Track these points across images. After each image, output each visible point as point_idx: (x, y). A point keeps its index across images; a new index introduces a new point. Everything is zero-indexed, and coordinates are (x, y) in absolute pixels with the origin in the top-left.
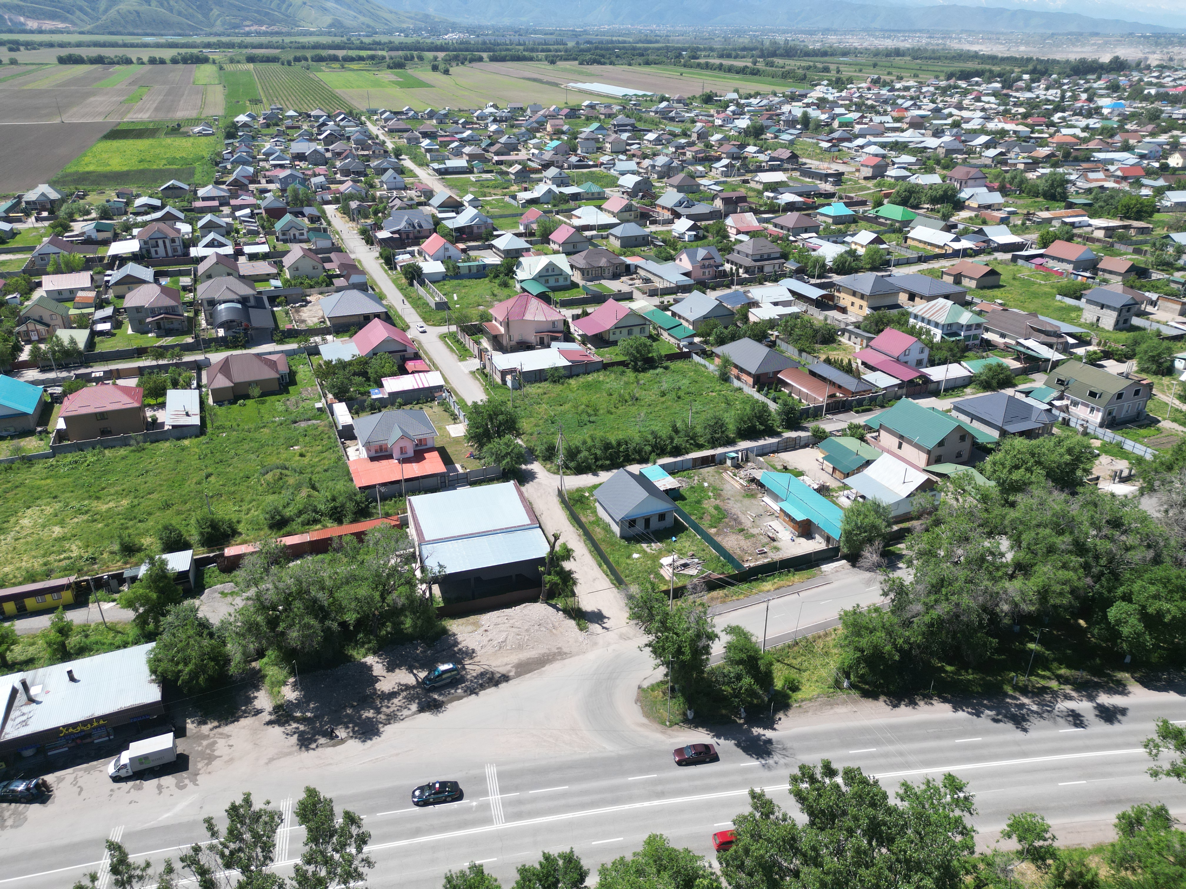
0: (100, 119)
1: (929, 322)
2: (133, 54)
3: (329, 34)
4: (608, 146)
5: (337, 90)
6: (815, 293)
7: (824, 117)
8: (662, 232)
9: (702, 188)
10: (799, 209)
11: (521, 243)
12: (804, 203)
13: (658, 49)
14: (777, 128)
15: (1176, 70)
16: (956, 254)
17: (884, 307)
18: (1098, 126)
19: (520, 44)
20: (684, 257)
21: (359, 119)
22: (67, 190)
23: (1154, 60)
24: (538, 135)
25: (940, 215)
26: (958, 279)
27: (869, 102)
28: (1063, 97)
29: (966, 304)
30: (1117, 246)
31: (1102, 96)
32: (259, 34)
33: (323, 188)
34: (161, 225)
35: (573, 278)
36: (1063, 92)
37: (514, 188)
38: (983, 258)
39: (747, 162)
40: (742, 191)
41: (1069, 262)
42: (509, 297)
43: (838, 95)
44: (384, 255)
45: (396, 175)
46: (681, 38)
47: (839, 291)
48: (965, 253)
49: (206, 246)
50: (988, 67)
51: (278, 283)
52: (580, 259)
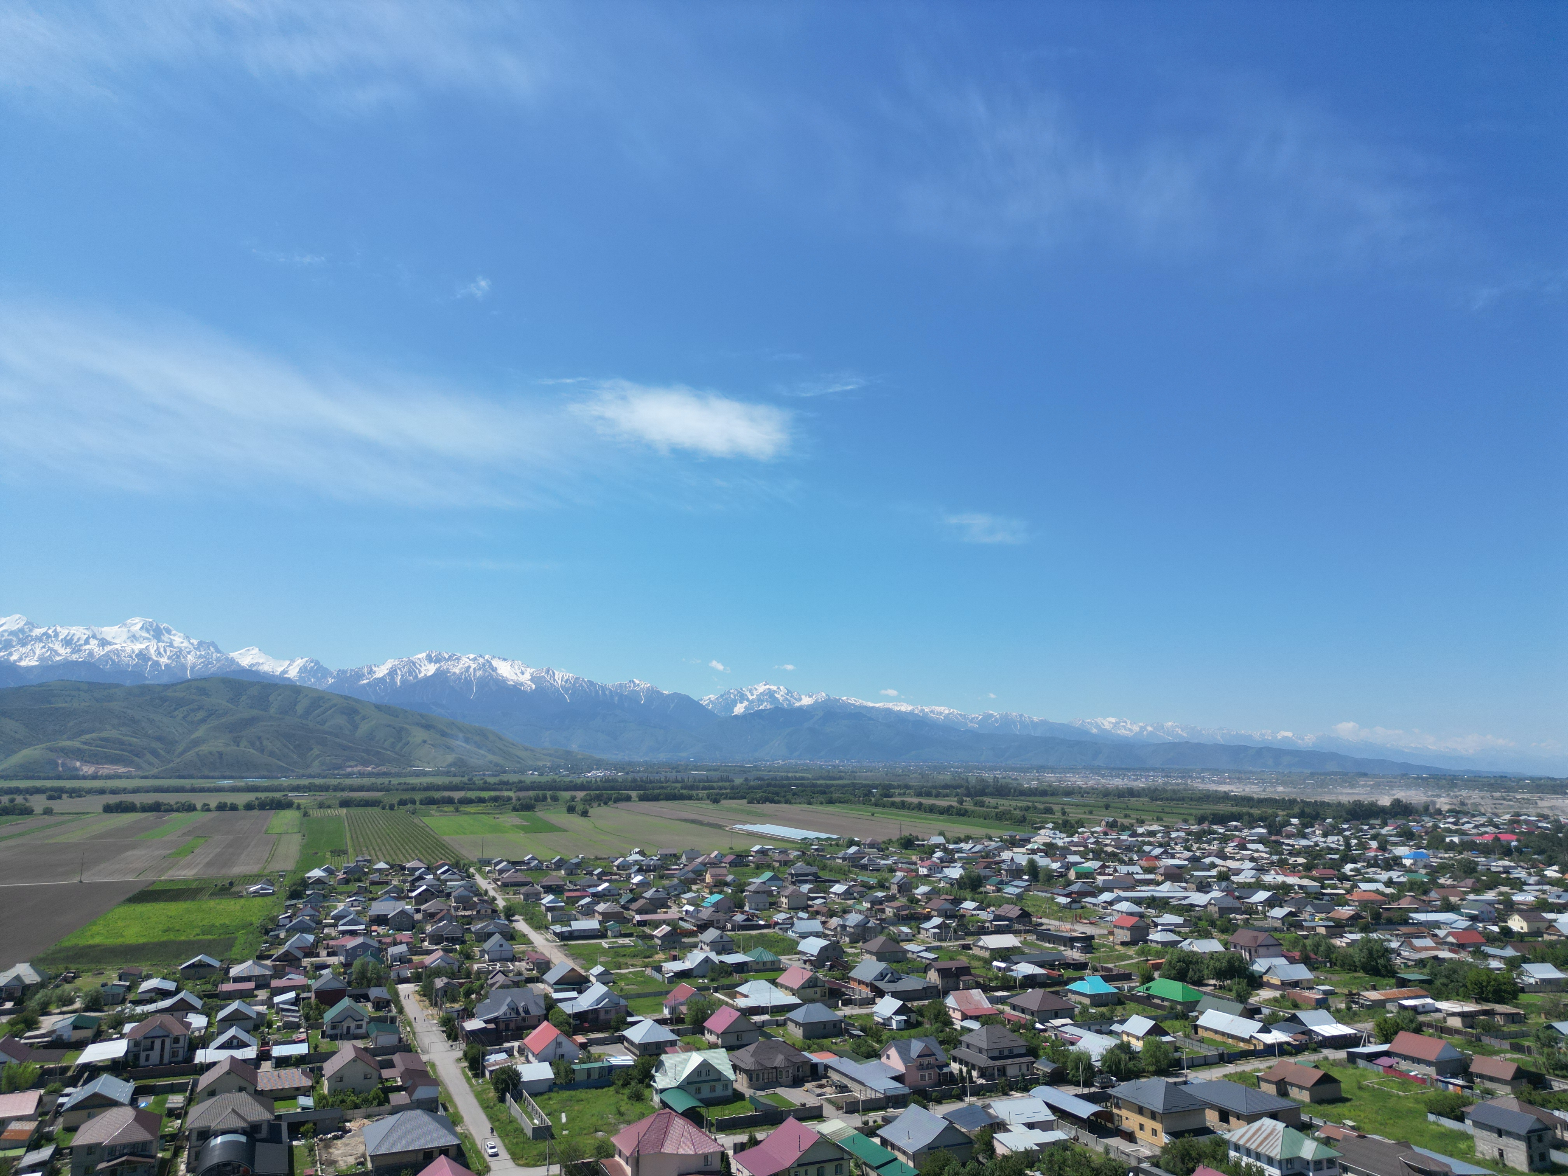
0: (130, 878)
1: (1258, 1157)
2: (198, 800)
3: (447, 774)
4: (784, 900)
5: (445, 837)
6: (1085, 1110)
7: (1055, 866)
8: (859, 1017)
9: (909, 955)
10: (1042, 985)
11: (665, 1034)
12: (1048, 976)
13: (844, 786)
14: (999, 878)
15: (1474, 816)
16: (1270, 1050)
17: (1189, 1131)
18: (1402, 879)
19: (677, 781)
20: (893, 1052)
21: (467, 871)
22: (52, 972)
23: (1443, 803)
24: (694, 887)
25: (1233, 995)
26: (1282, 1087)
27: (1109, 849)
28: (1348, 845)
29: (1305, 1128)
30: (1486, 1040)
31: (1396, 844)
32: (361, 775)
33: (403, 960)
34: (167, 1018)
35: (736, 1086)
36: (1347, 840)
37: (660, 956)
38: (1307, 1058)
39: (965, 921)
40: (963, 960)
41: (1429, 1063)
42: (642, 1116)
43: (1068, 840)
44: (470, 1055)
45: (503, 942)
46: (869, 774)
47: (1118, 1106)
48: (1280, 1050)
49: (221, 1047)
50: (1245, 810)
51: (306, 1101)
52: (746, 1057)
